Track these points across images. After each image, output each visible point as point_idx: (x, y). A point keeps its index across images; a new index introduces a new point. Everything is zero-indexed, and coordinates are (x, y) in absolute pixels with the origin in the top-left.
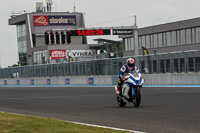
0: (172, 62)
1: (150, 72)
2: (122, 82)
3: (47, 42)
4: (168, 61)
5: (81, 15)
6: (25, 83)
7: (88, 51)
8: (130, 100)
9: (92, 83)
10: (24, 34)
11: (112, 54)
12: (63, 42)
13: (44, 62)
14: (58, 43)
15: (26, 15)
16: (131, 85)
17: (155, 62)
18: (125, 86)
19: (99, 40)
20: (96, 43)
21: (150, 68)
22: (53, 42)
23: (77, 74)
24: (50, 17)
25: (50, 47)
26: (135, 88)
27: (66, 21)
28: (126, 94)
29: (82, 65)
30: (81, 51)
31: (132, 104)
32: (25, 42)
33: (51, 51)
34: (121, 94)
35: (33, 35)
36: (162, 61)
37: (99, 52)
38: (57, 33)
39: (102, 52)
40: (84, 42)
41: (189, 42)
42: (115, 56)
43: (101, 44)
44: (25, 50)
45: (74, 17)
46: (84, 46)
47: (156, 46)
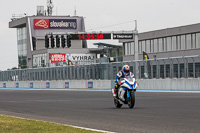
0: (172, 67)
1: (150, 77)
2: (119, 86)
3: (47, 46)
4: (168, 66)
5: (82, 19)
6: (24, 86)
7: (88, 55)
8: (126, 102)
9: (91, 87)
10: (25, 37)
11: (112, 59)
12: (63, 46)
13: (44, 66)
14: (58, 46)
15: (26, 18)
16: (126, 89)
17: (155, 67)
18: (121, 89)
19: (99, 44)
20: (96, 47)
21: (149, 73)
22: (53, 46)
23: (76, 78)
24: (51, 20)
25: (50, 51)
26: (130, 91)
27: (66, 25)
28: (122, 97)
29: (82, 69)
30: (81, 55)
31: (127, 106)
32: (25, 45)
33: (51, 55)
34: (117, 97)
35: (33, 38)
36: (162, 66)
37: (99, 56)
38: (57, 37)
39: (102, 56)
40: (84, 46)
41: (189, 47)
42: (115, 60)
43: (102, 48)
44: (25, 53)
45: (75, 21)
46: (84, 49)
47: (156, 51)
